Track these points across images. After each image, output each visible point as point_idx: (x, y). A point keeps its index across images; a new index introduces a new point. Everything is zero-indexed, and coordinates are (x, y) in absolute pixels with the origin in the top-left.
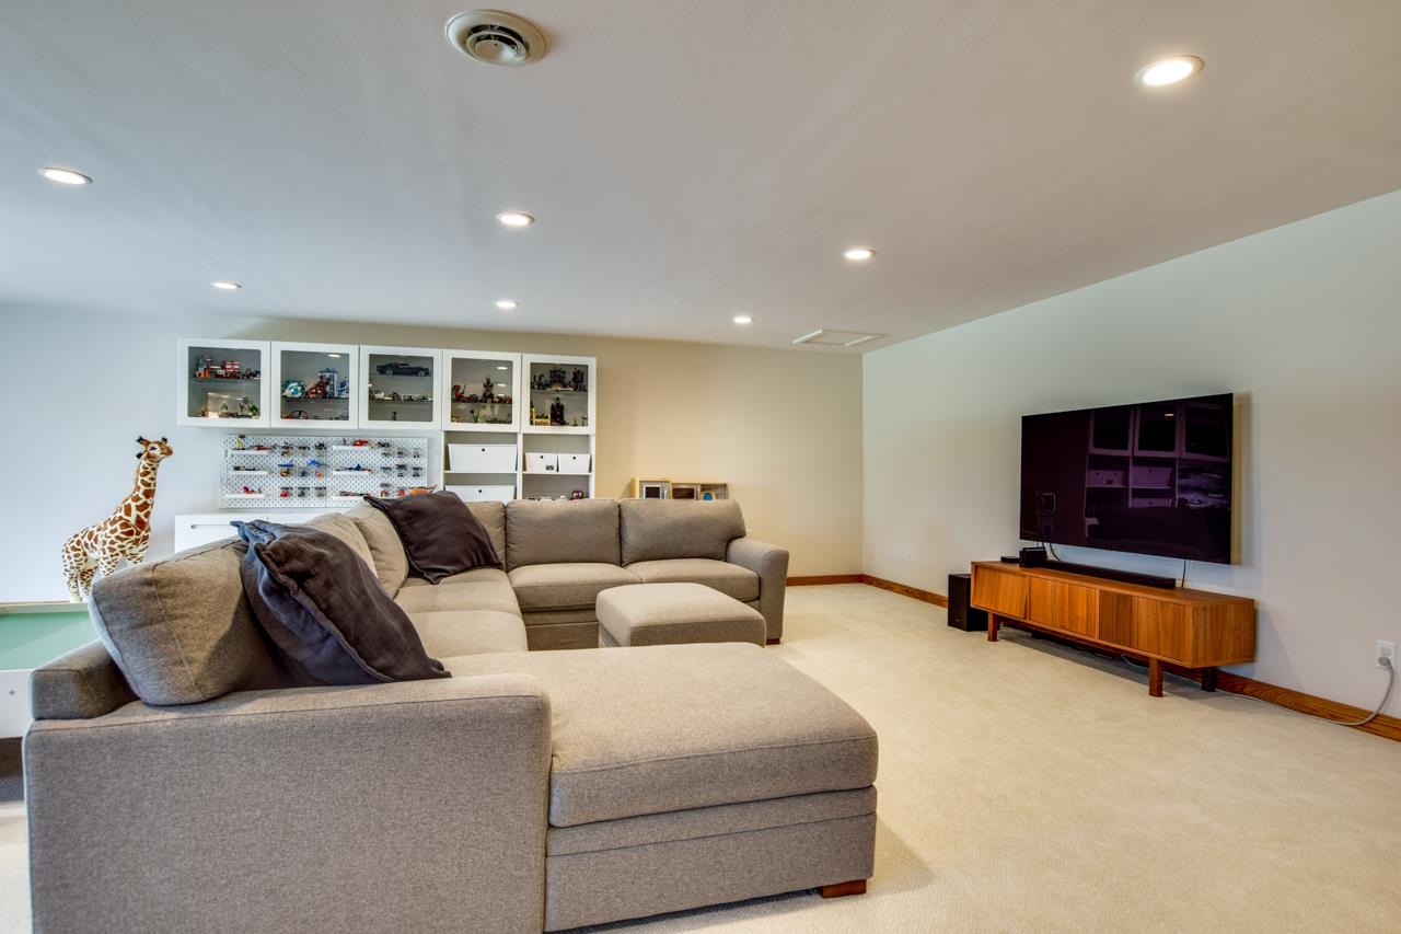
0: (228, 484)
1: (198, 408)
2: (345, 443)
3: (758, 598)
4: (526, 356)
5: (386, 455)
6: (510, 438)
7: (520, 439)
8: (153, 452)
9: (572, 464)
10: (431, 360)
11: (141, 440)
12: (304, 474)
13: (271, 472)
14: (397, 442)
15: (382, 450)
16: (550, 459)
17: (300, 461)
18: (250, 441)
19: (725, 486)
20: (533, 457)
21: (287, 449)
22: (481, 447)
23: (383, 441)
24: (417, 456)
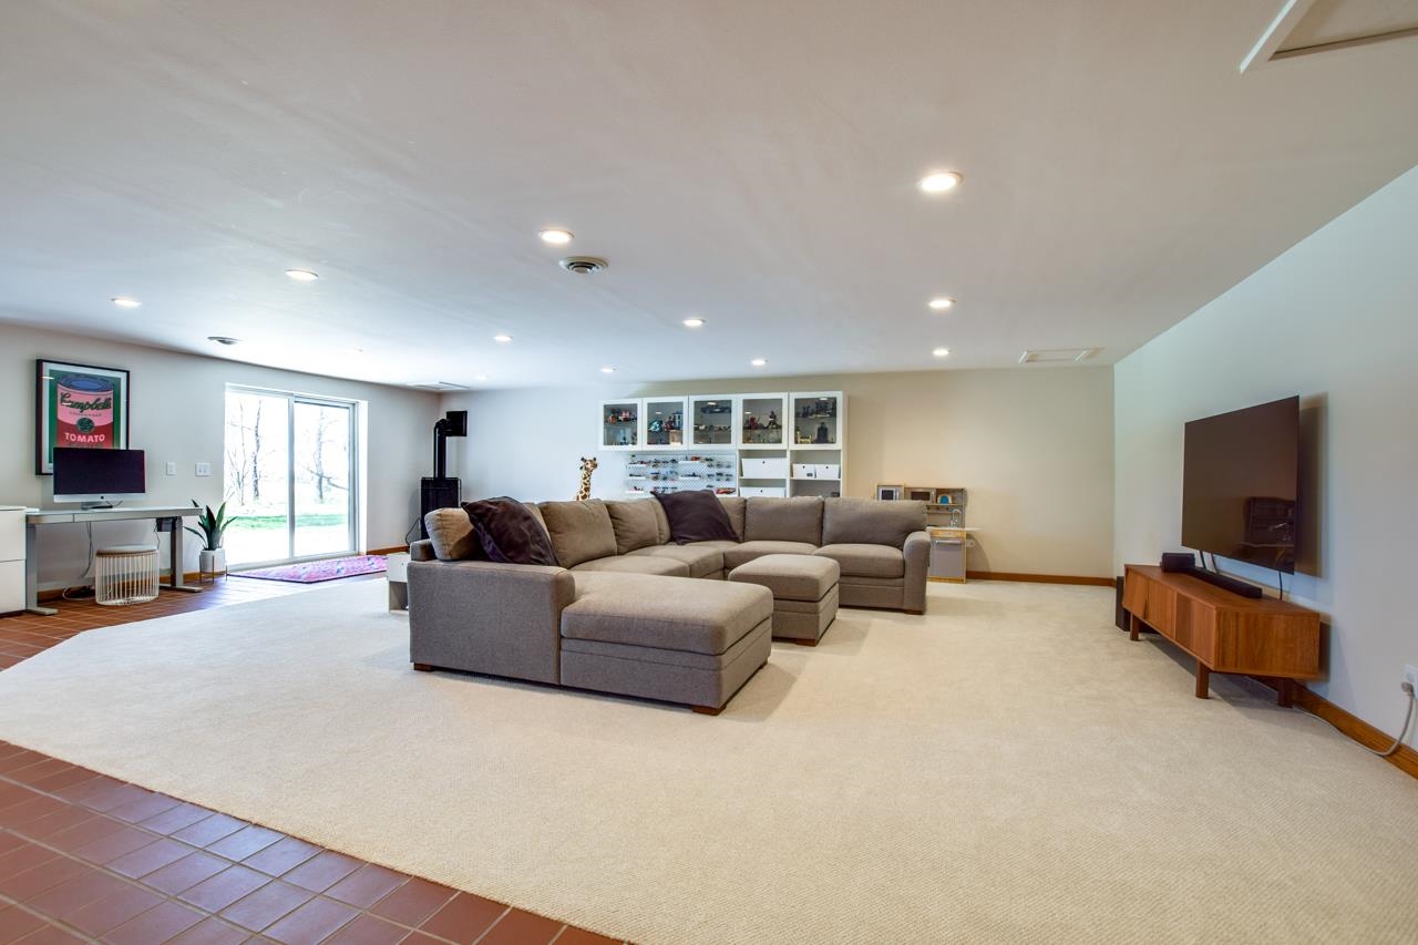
0: (627, 484)
1: (610, 441)
2: (687, 459)
3: (903, 577)
4: (791, 394)
5: (710, 466)
6: (781, 454)
7: (788, 454)
8: (590, 466)
9: (826, 472)
10: (730, 401)
11: (583, 459)
12: (665, 479)
13: (648, 478)
14: (717, 458)
15: (707, 463)
16: (810, 468)
17: (663, 470)
18: (638, 458)
19: (962, 490)
20: (797, 467)
21: (656, 463)
22: (762, 460)
23: (709, 457)
24: (729, 467)
